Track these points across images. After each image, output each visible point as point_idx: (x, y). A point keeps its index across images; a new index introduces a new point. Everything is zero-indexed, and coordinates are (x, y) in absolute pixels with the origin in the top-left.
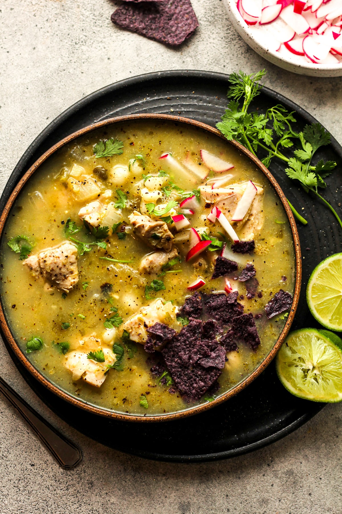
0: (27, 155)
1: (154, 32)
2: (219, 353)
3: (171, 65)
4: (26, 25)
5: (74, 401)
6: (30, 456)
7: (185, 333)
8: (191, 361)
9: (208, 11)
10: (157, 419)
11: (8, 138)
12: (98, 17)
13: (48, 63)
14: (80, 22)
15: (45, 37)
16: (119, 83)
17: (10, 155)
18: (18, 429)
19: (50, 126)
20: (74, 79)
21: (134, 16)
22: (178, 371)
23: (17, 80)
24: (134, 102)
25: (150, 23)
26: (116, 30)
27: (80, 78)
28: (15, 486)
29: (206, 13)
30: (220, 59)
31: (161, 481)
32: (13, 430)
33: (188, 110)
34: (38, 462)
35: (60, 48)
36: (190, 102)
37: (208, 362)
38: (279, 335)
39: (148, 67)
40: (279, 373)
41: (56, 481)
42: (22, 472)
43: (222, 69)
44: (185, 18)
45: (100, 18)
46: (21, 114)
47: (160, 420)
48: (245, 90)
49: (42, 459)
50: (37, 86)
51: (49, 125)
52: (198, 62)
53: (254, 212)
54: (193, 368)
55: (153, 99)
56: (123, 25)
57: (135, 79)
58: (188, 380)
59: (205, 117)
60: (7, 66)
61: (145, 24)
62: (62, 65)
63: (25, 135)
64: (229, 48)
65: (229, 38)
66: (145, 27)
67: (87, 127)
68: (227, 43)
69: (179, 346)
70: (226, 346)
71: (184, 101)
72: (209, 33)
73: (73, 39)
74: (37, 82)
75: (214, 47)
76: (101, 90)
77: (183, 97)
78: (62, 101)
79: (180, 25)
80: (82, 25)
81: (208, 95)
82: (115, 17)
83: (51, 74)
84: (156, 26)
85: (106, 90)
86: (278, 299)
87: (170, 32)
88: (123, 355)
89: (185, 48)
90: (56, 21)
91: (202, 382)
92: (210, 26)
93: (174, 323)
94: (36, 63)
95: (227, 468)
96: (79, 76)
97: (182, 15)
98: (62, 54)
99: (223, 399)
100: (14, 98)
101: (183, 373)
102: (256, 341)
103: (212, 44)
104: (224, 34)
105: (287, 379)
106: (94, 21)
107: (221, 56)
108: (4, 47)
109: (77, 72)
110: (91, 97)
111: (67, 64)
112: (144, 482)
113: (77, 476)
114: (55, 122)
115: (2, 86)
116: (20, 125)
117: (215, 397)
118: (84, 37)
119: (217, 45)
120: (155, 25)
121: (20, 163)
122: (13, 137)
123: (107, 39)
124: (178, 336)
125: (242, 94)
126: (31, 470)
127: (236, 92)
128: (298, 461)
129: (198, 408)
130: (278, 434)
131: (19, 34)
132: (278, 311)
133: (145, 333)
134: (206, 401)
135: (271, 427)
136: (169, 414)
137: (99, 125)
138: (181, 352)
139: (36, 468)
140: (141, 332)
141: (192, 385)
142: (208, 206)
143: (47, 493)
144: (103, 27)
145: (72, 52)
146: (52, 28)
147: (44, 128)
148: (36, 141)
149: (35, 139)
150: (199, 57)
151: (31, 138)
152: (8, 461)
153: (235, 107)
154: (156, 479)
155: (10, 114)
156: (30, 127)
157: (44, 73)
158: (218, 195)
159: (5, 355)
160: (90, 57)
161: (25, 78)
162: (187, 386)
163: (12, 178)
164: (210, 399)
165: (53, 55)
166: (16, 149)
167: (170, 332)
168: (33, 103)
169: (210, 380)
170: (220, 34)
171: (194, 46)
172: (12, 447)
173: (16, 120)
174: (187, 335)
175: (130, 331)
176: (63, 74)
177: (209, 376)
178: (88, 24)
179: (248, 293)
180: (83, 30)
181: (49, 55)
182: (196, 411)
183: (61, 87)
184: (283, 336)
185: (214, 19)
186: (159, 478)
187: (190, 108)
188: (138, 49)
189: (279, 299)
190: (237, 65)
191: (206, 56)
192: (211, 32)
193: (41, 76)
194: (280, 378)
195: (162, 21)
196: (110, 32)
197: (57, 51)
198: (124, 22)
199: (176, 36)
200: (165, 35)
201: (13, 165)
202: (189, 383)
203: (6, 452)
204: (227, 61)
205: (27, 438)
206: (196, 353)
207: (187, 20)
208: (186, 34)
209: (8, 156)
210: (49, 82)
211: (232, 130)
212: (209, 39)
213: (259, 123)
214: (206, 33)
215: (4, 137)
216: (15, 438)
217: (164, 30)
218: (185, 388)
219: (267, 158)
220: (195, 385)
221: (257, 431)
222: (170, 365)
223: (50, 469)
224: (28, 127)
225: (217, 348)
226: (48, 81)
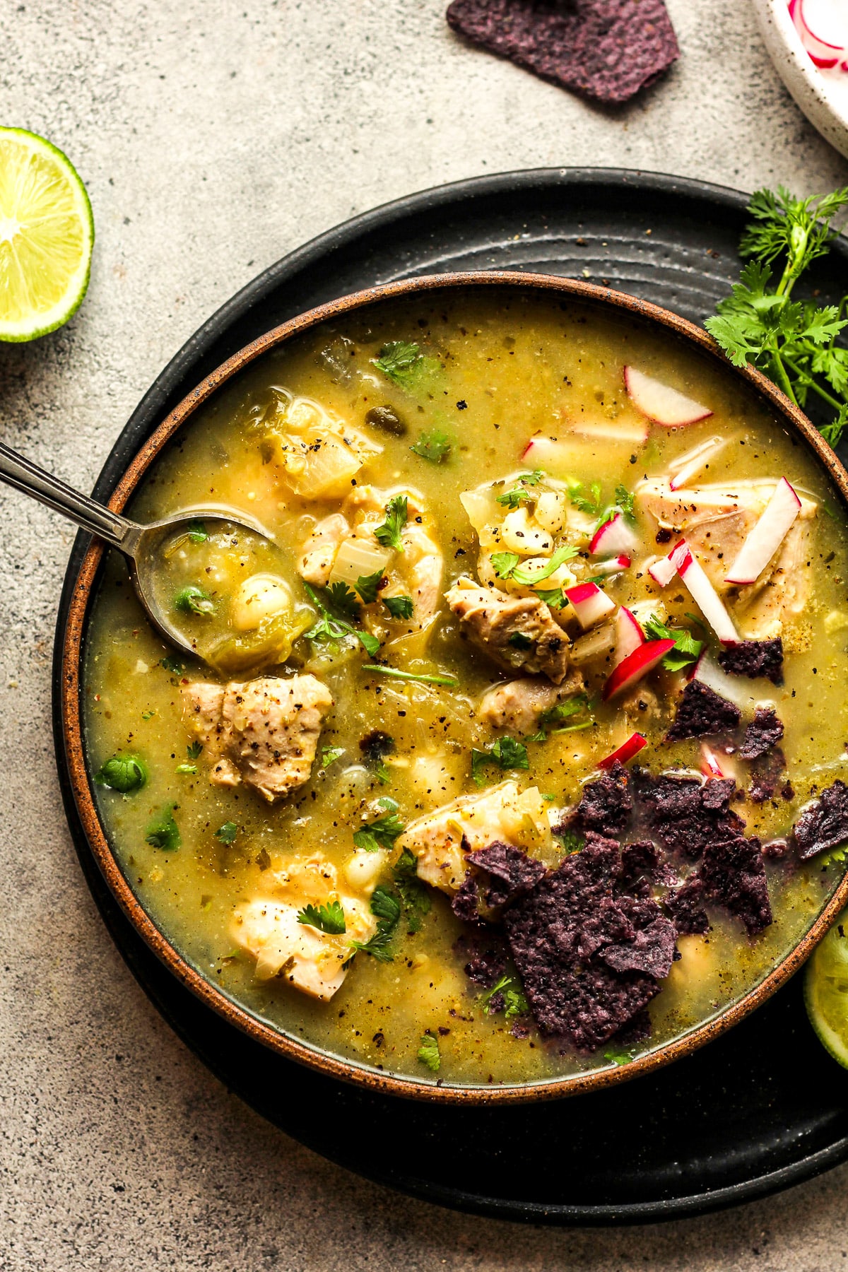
0: (189, 354)
1: (557, 62)
2: (657, 935)
3: (594, 154)
4: (218, 11)
5: (254, 1027)
6: (114, 1163)
7: (571, 872)
8: (580, 950)
9: (706, 22)
10: (474, 1097)
11: (140, 306)
12: (411, 9)
13: (267, 118)
14: (361, 17)
15: (265, 48)
16: (453, 186)
17: (140, 350)
18: (90, 1087)
19: (257, 282)
20: (331, 165)
21: (506, 14)
22: (542, 974)
23: (178, 152)
24: (487, 243)
25: (550, 36)
26: (456, 47)
27: (347, 166)
28: (65, 1241)
29: (700, 25)
30: (727, 152)
31: (461, 1266)
32: (77, 1089)
33: (629, 277)
34: (134, 1182)
35: (301, 82)
36: (638, 257)
37: (625, 956)
38: (822, 904)
39: (533, 154)
40: (811, 1005)
41: (178, 1237)
42: (90, 1203)
43: (730, 177)
44: (645, 33)
45: (415, 13)
46: (180, 244)
47: (481, 1101)
48: (789, 236)
49: (147, 1174)
50: (230, 175)
51: (254, 281)
52: (667, 153)
53: (787, 564)
54: (583, 969)
55: (539, 239)
56: (476, 36)
57: (497, 182)
58: (566, 999)
59: (674, 301)
60: (155, 115)
61: (535, 38)
62: (303, 126)
63: (187, 303)
64: (753, 125)
65: (757, 99)
66: (535, 46)
67: (360, 293)
68: (748, 111)
69: (553, 905)
70: (678, 919)
71: (621, 253)
72: (704, 79)
73: (340, 60)
74: (232, 165)
75: (714, 118)
76: (403, 202)
77: (619, 242)
78: (295, 221)
79: (629, 51)
80: (367, 25)
81: (687, 242)
82: (457, 11)
83: (272, 146)
84: (565, 46)
85: (416, 202)
86: (829, 807)
87: (600, 65)
88: (396, 921)
89: (637, 114)
90: (298, 6)
91: (604, 1008)
92: (708, 60)
93: (542, 844)
94: (235, 113)
95: (642, 1249)
96: (347, 160)
97: (637, 25)
98: (307, 97)
99: (658, 1060)
100: (167, 201)
101: (555, 980)
102: (759, 916)
103: (709, 109)
104: (745, 85)
105: (830, 1023)
106: (401, 18)
107: (731, 144)
108: (152, 64)
109: (342, 149)
110: (375, 218)
111: (318, 125)
112: (415, 1264)
113: (236, 1230)
114: (272, 273)
115: (138, 166)
116: (175, 275)
117: (633, 1054)
118: (370, 58)
119: (723, 113)
120: (562, 44)
121: (168, 374)
122: (152, 305)
123: (429, 68)
124: (551, 878)
125: (781, 248)
126: (113, 1202)
127: (764, 240)
128: (837, 1248)
129: (588, 1079)
130: (791, 1171)
131: (197, 31)
132: (829, 838)
133: (460, 866)
134: (607, 1062)
135: (773, 1150)
136: (503, 1086)
137: (394, 290)
138: (554, 921)
139: (126, 1197)
140: (450, 861)
141: (575, 1014)
142: (664, 537)
143: (150, 1268)
144: (423, 36)
145: (332, 94)
146: (287, 25)
147: (239, 289)
148: (216, 318)
149: (215, 314)
150: (671, 141)
151: (201, 311)
152: (53, 1170)
153: (759, 280)
154: (450, 1259)
155: (151, 243)
156: (203, 283)
157: (255, 141)
158: (694, 508)
159: (75, 884)
160: (379, 112)
161: (202, 151)
162: (562, 1017)
163: (141, 411)
164: (620, 1058)
165: (281, 96)
166: (158, 335)
167: (529, 869)
168: (215, 219)
169: (627, 1005)
170: (732, 84)
171: (661, 111)
172: (68, 1136)
173: (165, 259)
174: (577, 878)
175: (422, 852)
176: (304, 151)
177: (625, 996)
178: (383, 24)
179: (756, 786)
180: (367, 38)
181: (272, 97)
182: (582, 1085)
183: (296, 183)
184: (835, 906)
185: (721, 43)
186: (457, 1258)
187: (635, 272)
188: (510, 103)
189: (832, 806)
190: (771, 171)
191: (689, 140)
192: (709, 78)
193: (244, 150)
194: (813, 1020)
195: (581, 36)
196: (439, 52)
197: (295, 86)
198: (481, 29)
199: (617, 78)
200: (586, 71)
201: (146, 379)
202: (569, 1007)
203: (50, 1147)
204: (746, 159)
205: (112, 1114)
206: (595, 930)
207: (649, 38)
208: (644, 74)
209: (136, 354)
210: (265, 167)
211: (747, 340)
212: (701, 96)
213: (822, 329)
214: (697, 80)
215: (129, 301)
216: (79, 1111)
217: (585, 59)
218: (556, 1020)
219: (829, 427)
220: (584, 1016)
221: (734, 1156)
222: (521, 954)
223: (164, 1205)
224: (196, 283)
225: (652, 920)
226: (262, 164)
